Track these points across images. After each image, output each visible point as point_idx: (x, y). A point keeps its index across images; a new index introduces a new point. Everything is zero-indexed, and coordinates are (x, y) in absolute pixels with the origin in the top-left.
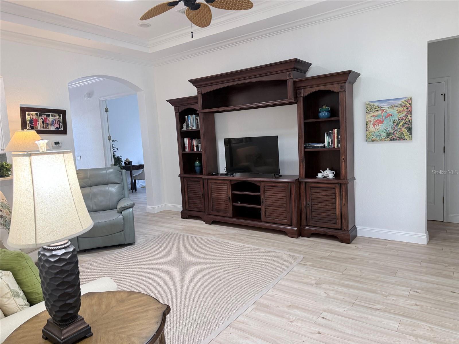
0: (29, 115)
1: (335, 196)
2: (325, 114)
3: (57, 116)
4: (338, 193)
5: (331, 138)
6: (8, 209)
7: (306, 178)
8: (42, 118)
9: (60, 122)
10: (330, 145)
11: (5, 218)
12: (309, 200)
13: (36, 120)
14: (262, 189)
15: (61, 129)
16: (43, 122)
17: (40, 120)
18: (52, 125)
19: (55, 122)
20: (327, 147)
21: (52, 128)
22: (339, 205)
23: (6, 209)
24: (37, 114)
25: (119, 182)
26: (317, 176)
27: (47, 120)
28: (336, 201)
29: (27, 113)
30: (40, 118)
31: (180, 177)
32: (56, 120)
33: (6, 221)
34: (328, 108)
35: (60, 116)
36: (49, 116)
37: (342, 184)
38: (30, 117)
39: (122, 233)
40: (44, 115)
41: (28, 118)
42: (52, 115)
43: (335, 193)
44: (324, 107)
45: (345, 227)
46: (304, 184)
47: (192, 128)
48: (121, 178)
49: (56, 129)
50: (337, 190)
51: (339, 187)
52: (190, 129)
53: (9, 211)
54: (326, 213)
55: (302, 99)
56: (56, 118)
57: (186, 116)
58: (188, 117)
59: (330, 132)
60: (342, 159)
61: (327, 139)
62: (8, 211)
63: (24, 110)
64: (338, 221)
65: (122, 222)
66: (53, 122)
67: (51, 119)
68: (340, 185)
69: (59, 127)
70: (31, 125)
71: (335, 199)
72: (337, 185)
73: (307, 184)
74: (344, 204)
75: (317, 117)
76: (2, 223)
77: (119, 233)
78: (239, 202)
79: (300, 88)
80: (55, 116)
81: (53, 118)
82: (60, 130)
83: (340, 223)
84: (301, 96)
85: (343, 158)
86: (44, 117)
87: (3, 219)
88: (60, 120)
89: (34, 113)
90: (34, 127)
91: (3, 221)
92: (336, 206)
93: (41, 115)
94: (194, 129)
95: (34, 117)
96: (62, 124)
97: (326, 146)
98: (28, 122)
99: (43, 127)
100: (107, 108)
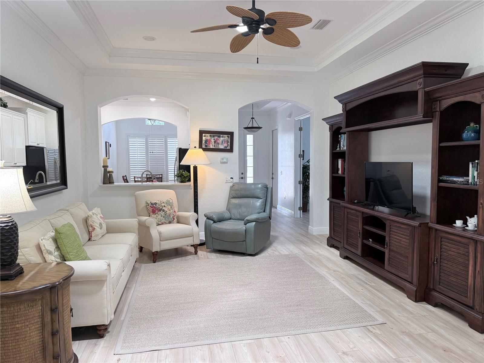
0: (205, 136)
1: (468, 256)
2: (470, 135)
3: (226, 137)
4: (472, 254)
5: (477, 171)
6: (170, 206)
7: (437, 223)
8: (214, 139)
9: (228, 142)
10: (476, 180)
11: (165, 212)
12: (438, 255)
13: (210, 141)
14: (387, 229)
15: (229, 148)
16: (215, 142)
17: (213, 141)
18: (222, 144)
19: (224, 142)
20: (471, 183)
21: (221, 147)
22: (472, 271)
23: (169, 206)
24: (211, 136)
25: (262, 198)
26: (455, 223)
27: (218, 140)
28: (468, 264)
29: (203, 134)
30: (212, 139)
31: (329, 201)
32: (225, 140)
33: (166, 215)
34: (477, 127)
35: (228, 137)
36: (219, 137)
37: (478, 241)
38: (205, 138)
39: (244, 242)
40: (216, 136)
41: (204, 138)
42: (222, 136)
43: (468, 252)
44: (472, 124)
45: (478, 306)
46: (434, 230)
47: (343, 148)
48: (265, 194)
49: (224, 147)
50: (471, 249)
51: (474, 244)
52: (342, 149)
53: (171, 208)
54: (456, 279)
55: (438, 114)
56: (225, 138)
57: (340, 135)
58: (341, 136)
59: (476, 161)
60: (480, 203)
61: (473, 172)
62: (169, 207)
63: (201, 133)
64: (470, 294)
65: (244, 232)
66: (222, 142)
67: (221, 140)
68: (475, 242)
69: (227, 146)
70: (206, 144)
71: (468, 260)
72: (471, 241)
73: (437, 232)
74: (478, 272)
75: (460, 139)
76: (163, 215)
77: (242, 242)
78: (371, 240)
79: (436, 100)
80: (225, 137)
81: (223, 138)
82: (227, 148)
83: (472, 297)
84: (437, 110)
85: (482, 202)
86: (216, 138)
87: (164, 213)
88: (229, 140)
89: (209, 135)
90: (208, 146)
91: (163, 214)
92: (468, 271)
93: (214, 136)
94: (345, 150)
95: (209, 138)
96: (229, 144)
97: (470, 181)
98: (203, 142)
99: (215, 146)
100: (302, 127)
